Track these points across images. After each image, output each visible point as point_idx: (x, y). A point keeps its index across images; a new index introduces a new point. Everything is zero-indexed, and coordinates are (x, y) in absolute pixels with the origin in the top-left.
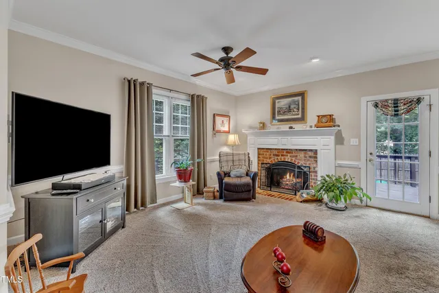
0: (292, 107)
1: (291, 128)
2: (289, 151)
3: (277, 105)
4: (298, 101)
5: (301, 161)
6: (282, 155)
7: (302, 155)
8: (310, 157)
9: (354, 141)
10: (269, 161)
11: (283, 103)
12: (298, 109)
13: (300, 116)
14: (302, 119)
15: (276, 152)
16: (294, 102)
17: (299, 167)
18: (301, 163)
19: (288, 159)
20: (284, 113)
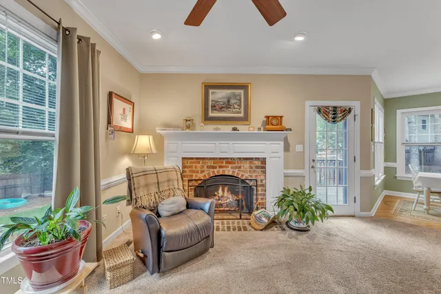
0: (233, 101)
1: (235, 129)
2: (230, 161)
3: (211, 97)
4: (240, 95)
5: (244, 173)
6: (221, 167)
7: (246, 165)
8: (257, 167)
9: (299, 148)
10: (201, 176)
11: (219, 95)
12: (240, 105)
13: (242, 115)
14: (246, 118)
15: (211, 163)
16: (235, 96)
17: (243, 181)
18: (246, 175)
19: (229, 171)
20: (221, 109)
